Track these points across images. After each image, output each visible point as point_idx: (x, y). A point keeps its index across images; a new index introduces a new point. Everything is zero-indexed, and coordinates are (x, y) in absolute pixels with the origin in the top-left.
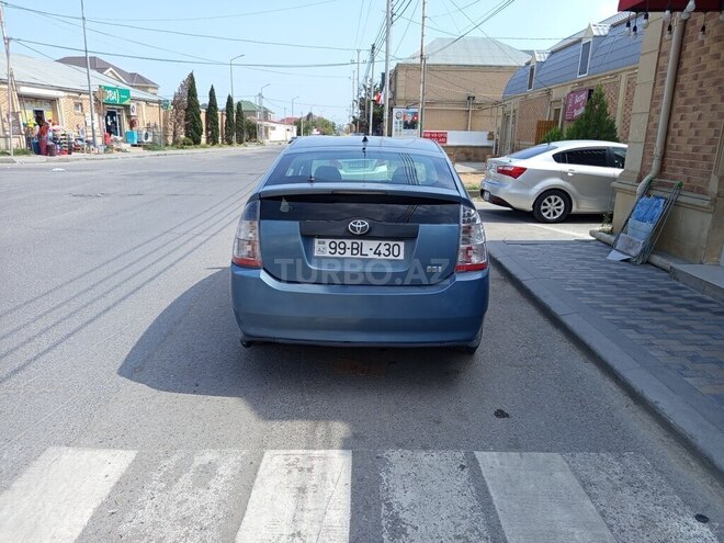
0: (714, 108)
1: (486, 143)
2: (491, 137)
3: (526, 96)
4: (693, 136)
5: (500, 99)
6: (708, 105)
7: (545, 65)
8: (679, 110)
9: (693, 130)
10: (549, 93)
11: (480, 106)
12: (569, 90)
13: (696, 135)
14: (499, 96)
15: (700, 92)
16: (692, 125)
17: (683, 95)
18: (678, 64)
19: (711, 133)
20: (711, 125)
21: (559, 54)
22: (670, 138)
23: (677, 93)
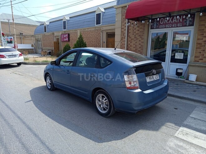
0: (140, 41)
1: (31, 48)
2: (32, 46)
3: (44, 34)
4: (135, 46)
5: (33, 35)
6: (138, 40)
7: (49, 26)
8: (129, 41)
9: (135, 45)
10: (53, 34)
11: (25, 36)
12: (61, 33)
13: (136, 46)
14: (33, 34)
15: (135, 37)
16: (134, 44)
17: (130, 38)
18: (128, 31)
19: (140, 46)
20: (139, 44)
21: (53, 23)
22: (128, 47)
23: (128, 38)
